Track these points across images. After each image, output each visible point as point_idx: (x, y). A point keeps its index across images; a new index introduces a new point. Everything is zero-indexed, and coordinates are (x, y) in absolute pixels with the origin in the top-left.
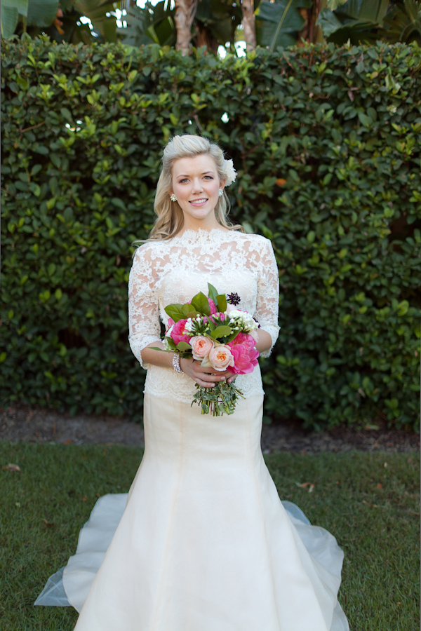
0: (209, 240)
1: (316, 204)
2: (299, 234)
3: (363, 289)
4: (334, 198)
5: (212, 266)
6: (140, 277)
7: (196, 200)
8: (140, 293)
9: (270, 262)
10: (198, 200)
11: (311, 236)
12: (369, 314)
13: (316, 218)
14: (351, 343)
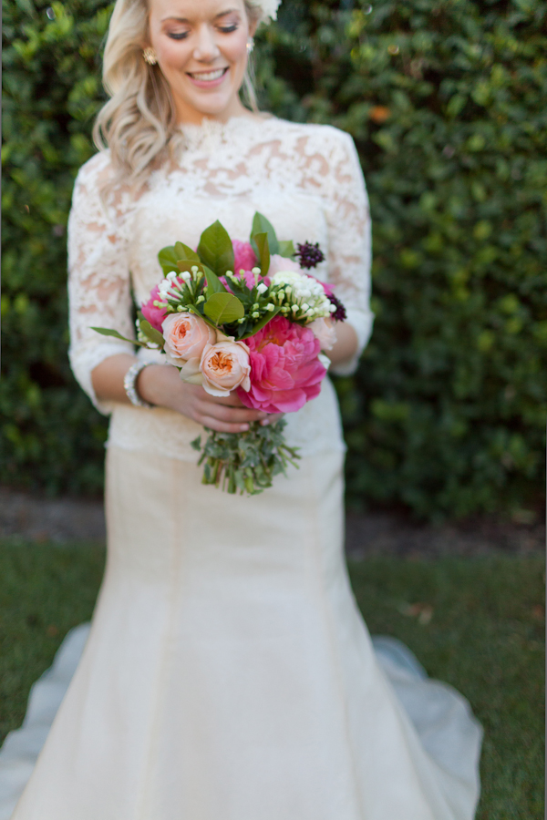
0: (224, 142)
1: (439, 147)
2: (409, 199)
3: (514, 290)
4: (468, 136)
5: (231, 187)
6: (92, 226)
7: (202, 73)
8: (92, 259)
9: (348, 178)
10: (208, 72)
11: (429, 201)
12: (525, 333)
13: (437, 171)
14: (494, 382)
